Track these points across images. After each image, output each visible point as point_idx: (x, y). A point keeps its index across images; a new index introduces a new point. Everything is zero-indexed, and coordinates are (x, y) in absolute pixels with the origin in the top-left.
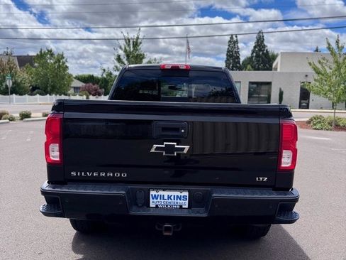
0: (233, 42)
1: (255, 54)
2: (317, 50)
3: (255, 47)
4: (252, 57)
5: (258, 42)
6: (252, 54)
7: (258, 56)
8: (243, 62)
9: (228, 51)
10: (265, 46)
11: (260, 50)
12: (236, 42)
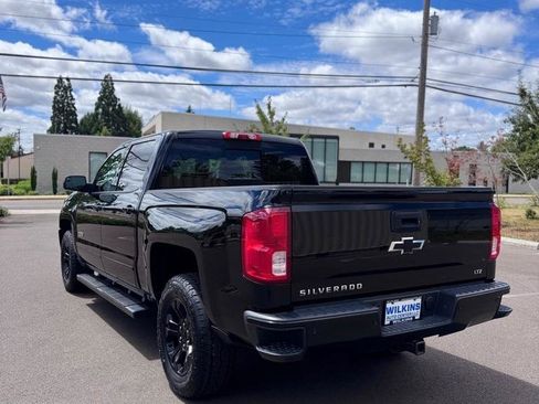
0: (64, 89)
1: (100, 110)
2: (189, 111)
3: (100, 99)
4: (97, 114)
5: (104, 91)
6: (97, 109)
7: (105, 113)
8: (82, 121)
9: (56, 101)
10: (116, 99)
11: (109, 105)
12: (69, 88)
